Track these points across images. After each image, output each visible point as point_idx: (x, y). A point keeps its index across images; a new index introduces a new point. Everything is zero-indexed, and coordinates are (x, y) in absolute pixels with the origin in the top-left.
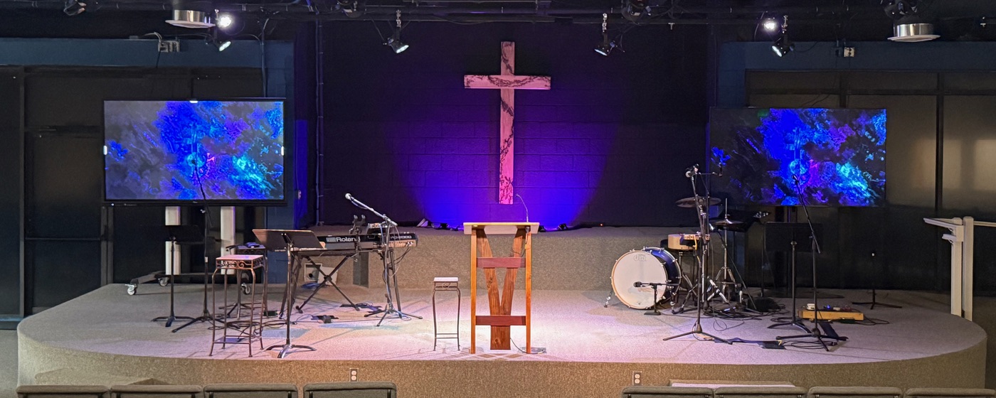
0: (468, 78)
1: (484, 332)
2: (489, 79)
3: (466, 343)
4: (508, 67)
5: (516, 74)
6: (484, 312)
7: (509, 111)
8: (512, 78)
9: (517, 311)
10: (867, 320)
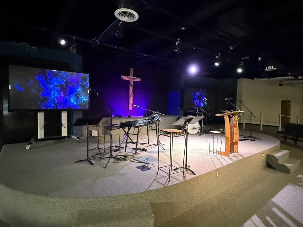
0: (122, 76)
2: (128, 77)
4: (132, 74)
5: (134, 76)
7: (132, 86)
8: (132, 77)
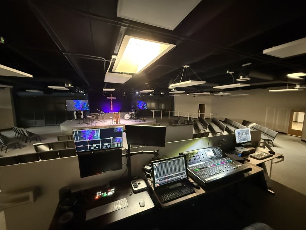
0: (107, 97)
1: (115, 122)
2: (110, 97)
3: (113, 123)
6: (115, 120)
7: (112, 101)
9: (118, 120)
10: (147, 119)
